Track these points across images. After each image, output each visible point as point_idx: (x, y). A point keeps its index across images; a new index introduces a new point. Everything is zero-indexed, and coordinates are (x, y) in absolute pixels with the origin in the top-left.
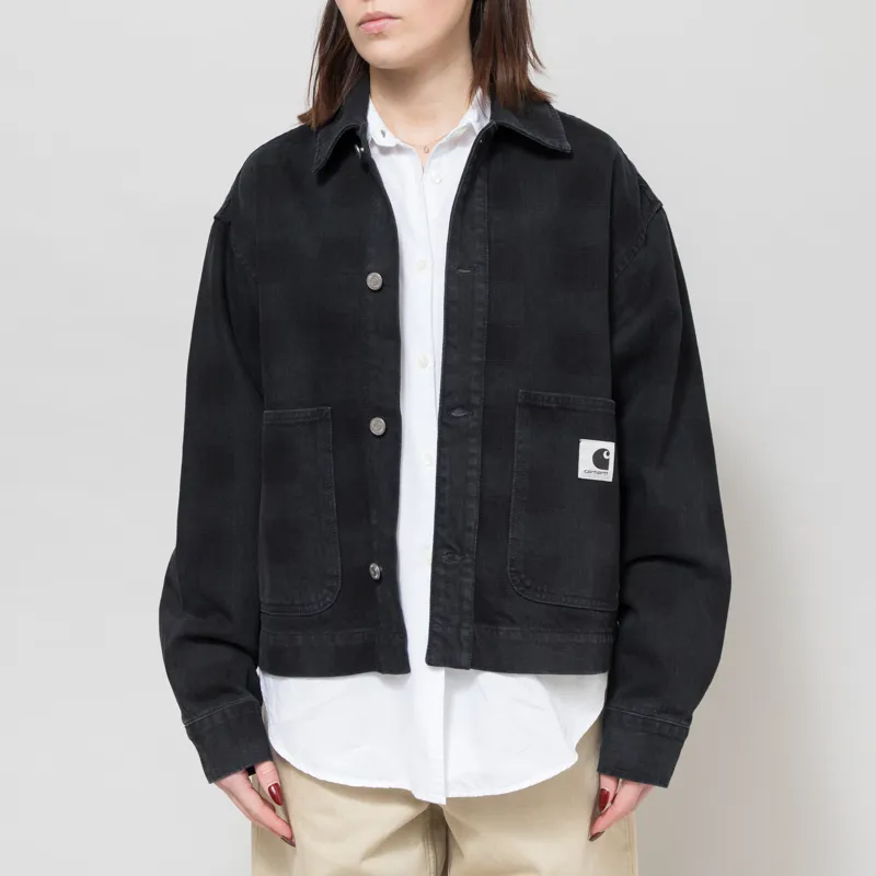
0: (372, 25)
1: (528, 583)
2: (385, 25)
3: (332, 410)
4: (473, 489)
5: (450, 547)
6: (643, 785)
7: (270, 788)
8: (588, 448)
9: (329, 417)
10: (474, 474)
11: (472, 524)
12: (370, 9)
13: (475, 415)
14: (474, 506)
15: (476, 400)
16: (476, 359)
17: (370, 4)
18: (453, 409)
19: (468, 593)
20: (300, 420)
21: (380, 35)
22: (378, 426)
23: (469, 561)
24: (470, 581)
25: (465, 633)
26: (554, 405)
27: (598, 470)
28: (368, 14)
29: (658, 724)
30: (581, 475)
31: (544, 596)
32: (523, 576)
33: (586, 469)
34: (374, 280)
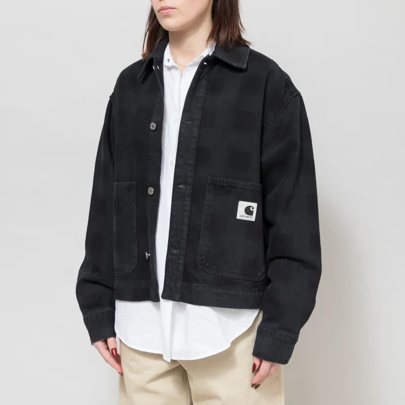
0: (164, 11)
1: (207, 264)
2: (170, 11)
3: (136, 183)
4: (186, 220)
5: (175, 246)
6: (271, 363)
7: (112, 350)
8: (242, 205)
9: (135, 186)
10: (187, 214)
11: (184, 236)
12: (163, 4)
13: (189, 188)
14: (185, 228)
15: (190, 181)
16: (191, 162)
17: (163, 2)
18: (179, 184)
19: (181, 268)
20: (124, 187)
21: (167, 16)
22: (151, 191)
23: (182, 253)
24: (182, 262)
25: (178, 285)
26: (226, 185)
27: (247, 215)
28: (162, 7)
29: (278, 335)
30: (238, 217)
31: (214, 271)
32: (205, 261)
33: (241, 214)
34: (153, 126)
